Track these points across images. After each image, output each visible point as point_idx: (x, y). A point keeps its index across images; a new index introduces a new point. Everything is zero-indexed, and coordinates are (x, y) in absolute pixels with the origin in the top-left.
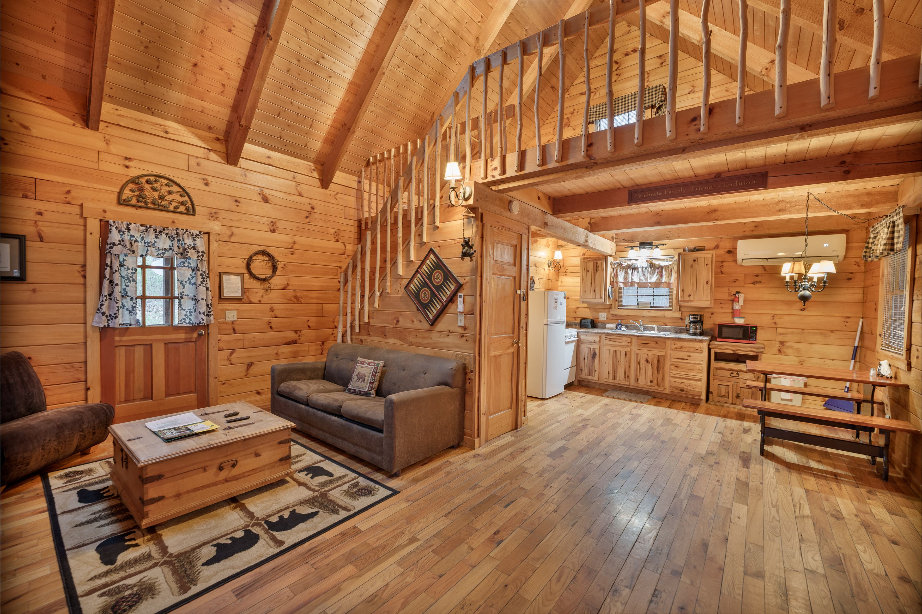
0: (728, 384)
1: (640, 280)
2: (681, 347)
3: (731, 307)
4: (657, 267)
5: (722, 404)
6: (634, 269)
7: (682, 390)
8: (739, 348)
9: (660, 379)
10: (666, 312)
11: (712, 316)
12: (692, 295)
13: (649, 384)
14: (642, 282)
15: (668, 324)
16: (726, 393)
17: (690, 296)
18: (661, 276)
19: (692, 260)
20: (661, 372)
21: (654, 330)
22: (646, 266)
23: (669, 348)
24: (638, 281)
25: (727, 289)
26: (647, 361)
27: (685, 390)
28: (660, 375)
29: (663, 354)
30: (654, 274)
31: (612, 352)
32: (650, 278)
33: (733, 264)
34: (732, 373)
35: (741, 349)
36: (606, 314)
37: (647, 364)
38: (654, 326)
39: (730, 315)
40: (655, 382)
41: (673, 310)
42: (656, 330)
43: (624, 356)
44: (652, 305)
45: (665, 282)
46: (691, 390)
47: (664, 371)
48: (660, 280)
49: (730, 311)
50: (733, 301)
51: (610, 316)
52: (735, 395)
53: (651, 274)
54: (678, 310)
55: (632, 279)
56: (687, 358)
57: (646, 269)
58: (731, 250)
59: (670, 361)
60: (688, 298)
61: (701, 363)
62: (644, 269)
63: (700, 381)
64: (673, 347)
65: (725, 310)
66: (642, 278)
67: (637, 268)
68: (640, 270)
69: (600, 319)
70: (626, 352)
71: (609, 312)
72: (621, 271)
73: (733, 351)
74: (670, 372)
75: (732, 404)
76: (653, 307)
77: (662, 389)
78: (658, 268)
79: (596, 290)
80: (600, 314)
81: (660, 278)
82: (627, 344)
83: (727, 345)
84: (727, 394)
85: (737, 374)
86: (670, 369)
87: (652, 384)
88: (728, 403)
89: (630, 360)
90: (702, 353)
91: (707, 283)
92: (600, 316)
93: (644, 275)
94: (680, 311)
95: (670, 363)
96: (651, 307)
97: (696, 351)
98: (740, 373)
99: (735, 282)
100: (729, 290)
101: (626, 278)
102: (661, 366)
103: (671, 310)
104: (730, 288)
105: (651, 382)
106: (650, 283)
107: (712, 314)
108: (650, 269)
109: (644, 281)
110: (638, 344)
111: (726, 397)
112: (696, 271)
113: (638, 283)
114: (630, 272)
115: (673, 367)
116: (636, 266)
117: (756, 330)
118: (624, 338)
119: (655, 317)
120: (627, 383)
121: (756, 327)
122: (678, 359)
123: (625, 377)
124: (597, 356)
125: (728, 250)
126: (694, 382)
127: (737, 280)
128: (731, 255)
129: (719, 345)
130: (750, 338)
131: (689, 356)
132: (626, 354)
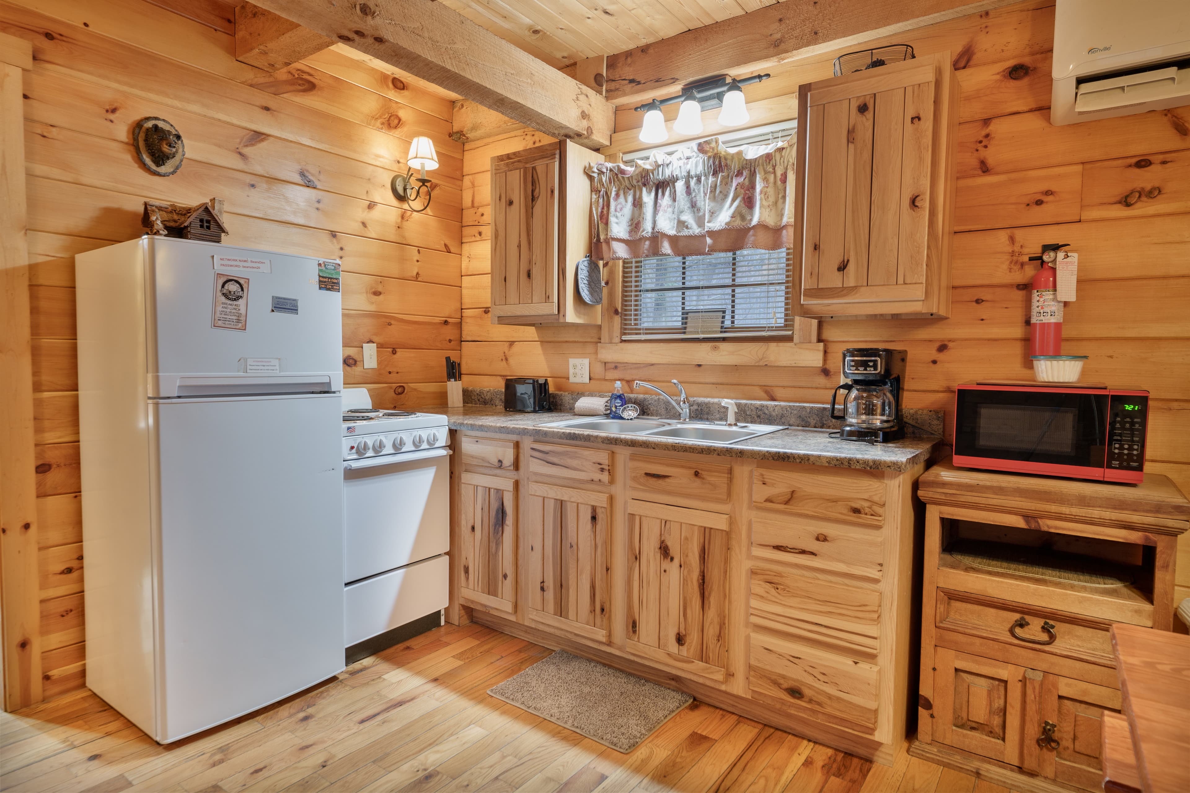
0: (1003, 673)
1: (682, 224)
2: (791, 498)
3: (1018, 315)
4: (735, 166)
5: (975, 764)
6: (661, 186)
7: (795, 692)
8: (1053, 508)
9: (711, 631)
10: (773, 345)
11: (940, 357)
12: (851, 267)
13: (673, 647)
14: (685, 232)
15: (778, 392)
16: (991, 712)
17: (842, 267)
18: (749, 202)
19: (854, 105)
20: (713, 600)
21: (723, 418)
22: (700, 168)
23: (745, 496)
24: (672, 232)
25: (1003, 237)
26: (665, 551)
27: (806, 691)
28: (712, 613)
29: (720, 523)
30: (726, 196)
31: (551, 506)
32: (712, 213)
33: (1034, 122)
34: (1022, 624)
35: (1065, 510)
36: (586, 362)
37: (666, 564)
38: (725, 402)
39: (1017, 349)
40: (693, 639)
41: (796, 338)
42: (731, 418)
43: (589, 525)
44: (728, 323)
45: (762, 226)
46: (830, 697)
47: (726, 596)
48: (743, 218)
49: (1018, 331)
50: (1027, 287)
51: (599, 369)
52: (1033, 731)
53: (713, 198)
54: (814, 338)
55: (654, 222)
56: (814, 546)
57: (699, 180)
58: (1027, 60)
59: (750, 557)
60: (834, 280)
61: (873, 573)
62: (693, 182)
63: (871, 657)
64: (761, 493)
65: (996, 332)
66: (688, 217)
67: (672, 181)
68: (680, 185)
69: (572, 380)
70: (594, 509)
71: (596, 353)
72: (622, 199)
73: (1027, 517)
74: (748, 606)
75: (1020, 770)
76: (733, 329)
77: (719, 677)
78: (739, 174)
79: (535, 272)
80: (572, 361)
81: (745, 210)
82: (597, 476)
83: (1000, 491)
84: (996, 721)
85: (1046, 629)
86: (750, 593)
87: (684, 651)
88: (1002, 764)
89: (609, 542)
90: (879, 527)
91: (913, 202)
92: (571, 371)
93: (693, 205)
94: (820, 340)
95: (748, 564)
96: (724, 330)
97: (853, 518)
98: (1060, 628)
99: (1039, 203)
100: (1012, 239)
101: (635, 225)
102: (714, 573)
103: (789, 339)
104: (1019, 234)
105: (680, 640)
106: (711, 234)
107: (942, 348)
108: (711, 179)
109: (696, 230)
110: (635, 479)
111: (991, 733)
112: (867, 155)
113: (674, 240)
114: (648, 198)
115: (759, 587)
116: (668, 172)
117: (1143, 414)
118: (586, 453)
119: (736, 368)
120: (601, 635)
121: (1143, 400)
122: (778, 548)
123: (593, 611)
124: (509, 520)
125: (1011, 63)
126: (845, 663)
127: (1048, 193)
128: (1025, 82)
129: (960, 486)
130: (1112, 456)
131: (822, 538)
132: (594, 518)
